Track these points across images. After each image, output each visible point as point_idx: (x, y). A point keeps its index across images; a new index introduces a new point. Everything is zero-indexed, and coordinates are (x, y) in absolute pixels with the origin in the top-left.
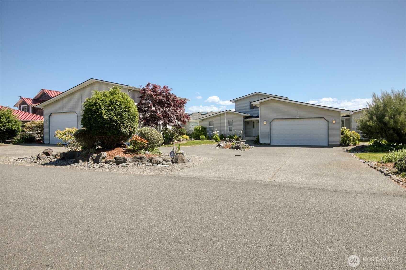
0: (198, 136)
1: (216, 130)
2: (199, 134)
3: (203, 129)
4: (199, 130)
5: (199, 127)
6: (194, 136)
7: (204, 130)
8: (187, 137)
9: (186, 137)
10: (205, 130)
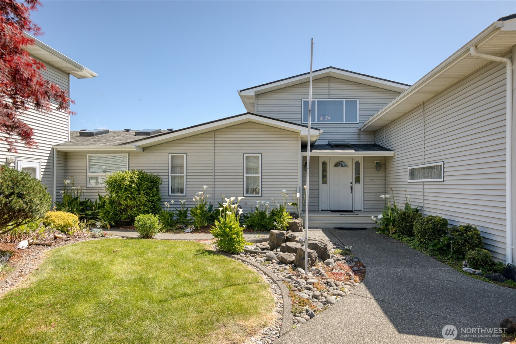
0: (125, 210)
1: (205, 187)
2: (130, 202)
3: (145, 184)
4: (130, 186)
5: (128, 176)
6: (105, 213)
7: (150, 189)
8: (72, 218)
9: (61, 223)
10: (154, 189)
